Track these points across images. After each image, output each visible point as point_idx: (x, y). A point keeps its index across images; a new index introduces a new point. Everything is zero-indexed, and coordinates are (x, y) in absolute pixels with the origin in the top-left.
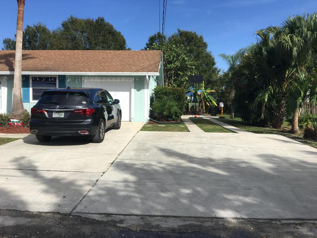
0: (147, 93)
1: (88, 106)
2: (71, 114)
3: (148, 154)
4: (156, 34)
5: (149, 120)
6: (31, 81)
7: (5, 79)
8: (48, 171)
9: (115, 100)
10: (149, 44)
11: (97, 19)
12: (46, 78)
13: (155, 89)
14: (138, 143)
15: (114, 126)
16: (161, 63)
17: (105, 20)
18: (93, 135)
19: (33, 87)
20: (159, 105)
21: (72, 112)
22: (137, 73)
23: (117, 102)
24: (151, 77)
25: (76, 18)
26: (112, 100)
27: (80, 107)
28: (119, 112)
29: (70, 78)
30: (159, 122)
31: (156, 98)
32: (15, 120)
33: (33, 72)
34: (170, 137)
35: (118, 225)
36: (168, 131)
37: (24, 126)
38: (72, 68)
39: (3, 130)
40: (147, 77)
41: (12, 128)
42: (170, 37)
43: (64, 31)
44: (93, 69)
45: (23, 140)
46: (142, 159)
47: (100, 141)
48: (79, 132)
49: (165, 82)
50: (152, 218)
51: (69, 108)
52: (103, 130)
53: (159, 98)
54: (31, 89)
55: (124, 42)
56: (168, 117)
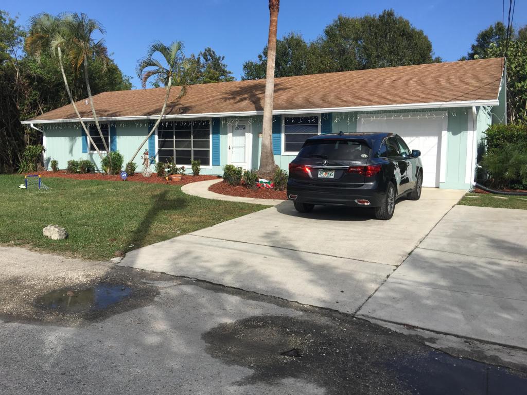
0: (472, 139)
1: (370, 162)
2: (344, 173)
3: (473, 245)
4: (493, 26)
5: (474, 187)
6: (283, 124)
7: (250, 122)
8: (315, 253)
9: (413, 151)
10: (477, 46)
11: (381, 14)
12: (305, 118)
13: (488, 130)
14: (454, 226)
15: (408, 194)
16: (503, 82)
17: (395, 14)
18: (377, 207)
19: (285, 133)
20: (496, 159)
21: (345, 170)
22: (454, 102)
23: (416, 154)
24: (482, 108)
25: (347, 17)
26: (407, 151)
27: (358, 163)
28: (420, 171)
29: (338, 118)
30: (495, 191)
31: (491, 146)
32: (264, 180)
33: (286, 110)
34: (518, 219)
35: (427, 343)
36: (514, 208)
37: (276, 189)
38: (343, 101)
39: (249, 193)
40: (474, 109)
41: (260, 192)
42: (522, 30)
43: (328, 42)
44: (376, 100)
45: (276, 209)
46: (463, 253)
47: (387, 216)
48: (356, 201)
49: (509, 115)
50: (484, 345)
51: (341, 163)
52: (392, 200)
53: (495, 147)
54: (283, 136)
55: (429, 47)
56: (513, 182)
